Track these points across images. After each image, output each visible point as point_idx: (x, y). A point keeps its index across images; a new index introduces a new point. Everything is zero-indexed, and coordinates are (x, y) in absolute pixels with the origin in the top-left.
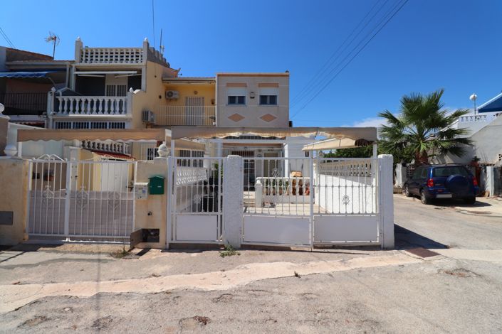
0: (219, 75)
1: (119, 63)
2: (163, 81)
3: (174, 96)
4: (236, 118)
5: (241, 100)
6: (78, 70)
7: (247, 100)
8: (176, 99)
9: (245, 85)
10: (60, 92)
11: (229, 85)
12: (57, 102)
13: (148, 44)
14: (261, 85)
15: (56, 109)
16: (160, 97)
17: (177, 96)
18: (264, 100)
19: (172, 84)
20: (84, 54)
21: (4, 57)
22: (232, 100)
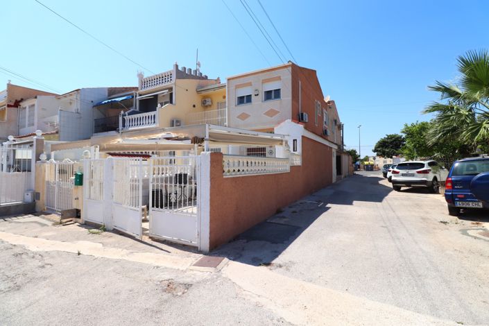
0: (229, 80)
1: (161, 85)
2: (197, 92)
3: (207, 103)
4: (244, 116)
5: (249, 99)
6: (140, 95)
7: (253, 98)
8: (210, 106)
9: (250, 84)
10: (126, 113)
11: (237, 87)
12: (124, 121)
13: (177, 66)
14: (265, 81)
15: (124, 126)
16: (194, 106)
17: (210, 103)
18: (268, 95)
19: (204, 93)
20: (144, 83)
21: (107, 94)
22: (241, 100)
